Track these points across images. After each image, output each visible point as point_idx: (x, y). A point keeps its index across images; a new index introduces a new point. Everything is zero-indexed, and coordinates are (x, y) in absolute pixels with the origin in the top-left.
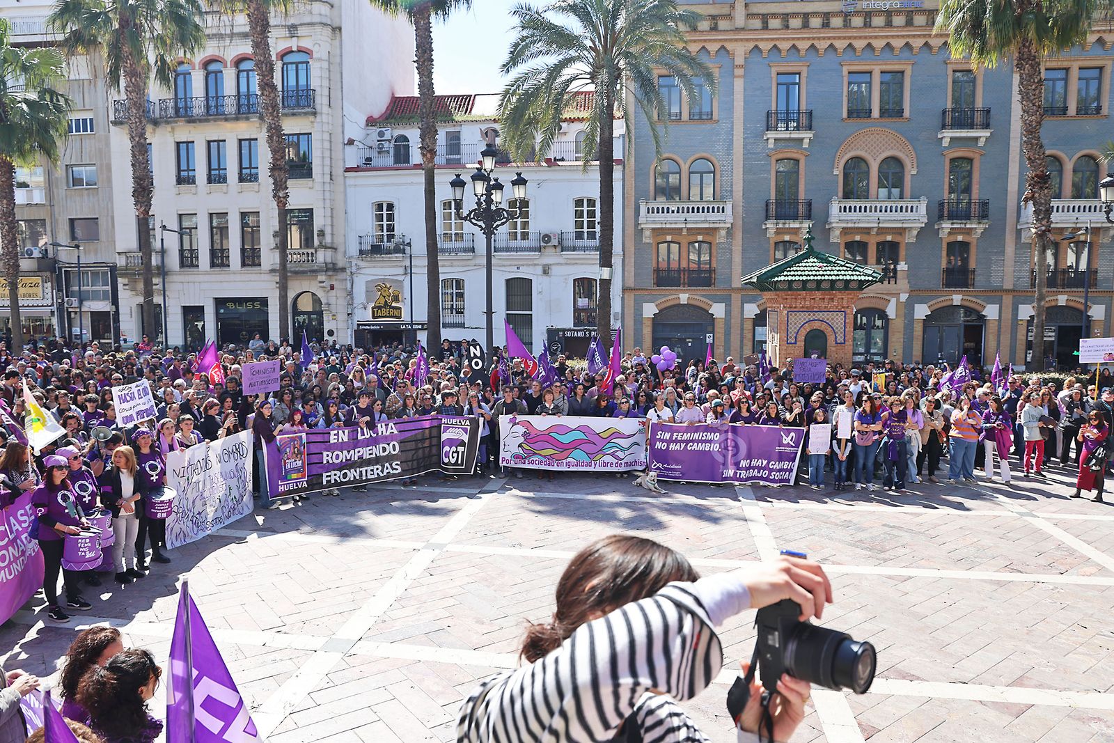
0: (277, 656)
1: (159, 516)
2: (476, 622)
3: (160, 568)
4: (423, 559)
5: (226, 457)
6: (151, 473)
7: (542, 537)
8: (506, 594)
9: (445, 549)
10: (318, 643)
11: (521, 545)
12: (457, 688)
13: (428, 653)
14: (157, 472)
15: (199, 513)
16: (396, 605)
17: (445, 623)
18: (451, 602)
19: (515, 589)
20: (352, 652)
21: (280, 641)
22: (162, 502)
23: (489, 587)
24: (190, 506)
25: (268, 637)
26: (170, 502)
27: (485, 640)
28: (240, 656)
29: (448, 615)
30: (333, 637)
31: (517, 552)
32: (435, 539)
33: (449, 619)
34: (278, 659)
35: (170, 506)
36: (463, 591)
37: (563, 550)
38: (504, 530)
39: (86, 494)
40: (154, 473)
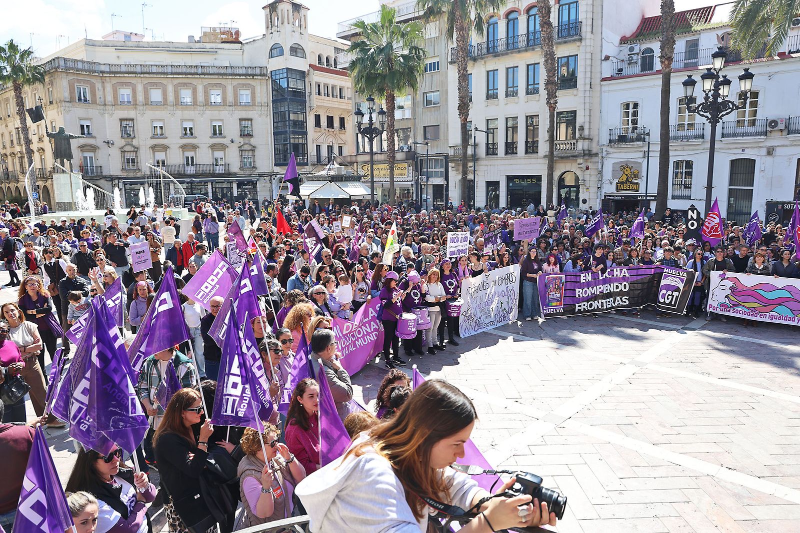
0: (513, 417)
1: (452, 314)
2: (660, 425)
4: (628, 371)
5: (500, 282)
6: (449, 287)
7: (730, 371)
8: (689, 409)
9: (645, 367)
10: (540, 414)
11: (709, 374)
12: (634, 468)
13: (617, 439)
14: (453, 287)
15: (480, 318)
16: (599, 400)
17: (634, 421)
18: (642, 406)
19: (698, 407)
20: (562, 425)
21: (517, 407)
22: (455, 306)
23: (674, 401)
25: (510, 403)
26: (460, 307)
27: (663, 439)
29: (638, 414)
30: (551, 412)
31: (705, 378)
32: (639, 359)
33: (638, 418)
34: (513, 419)
35: (459, 309)
36: (654, 400)
37: (747, 384)
38: (697, 360)
39: (416, 298)
40: (451, 287)
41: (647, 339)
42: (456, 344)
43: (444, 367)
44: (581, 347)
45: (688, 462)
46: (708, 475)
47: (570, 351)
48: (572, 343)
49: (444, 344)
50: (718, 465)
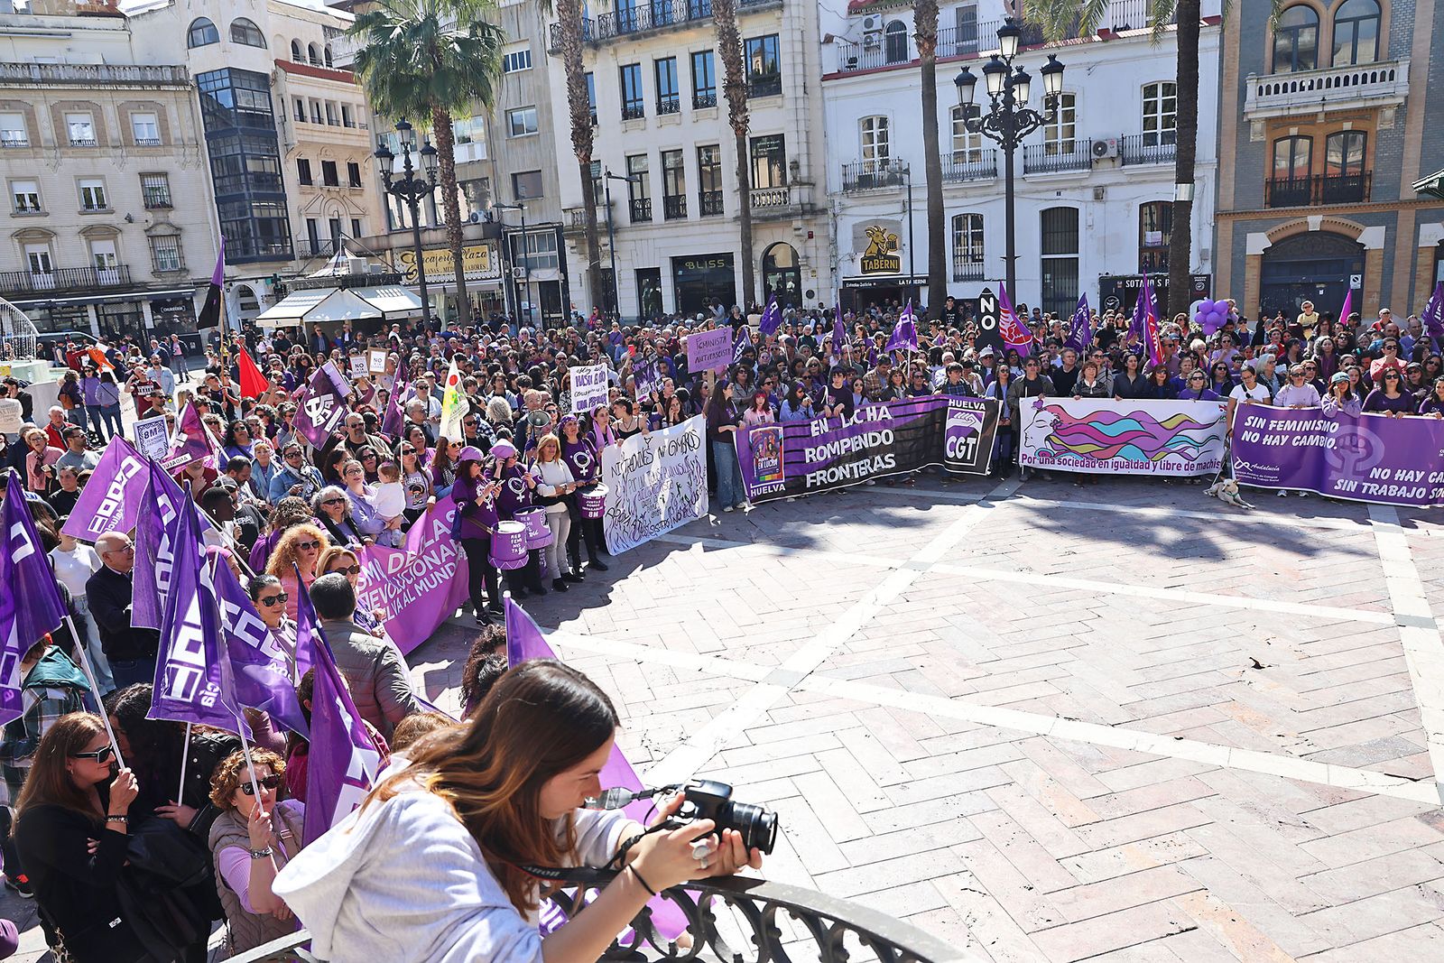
0: (714, 684)
1: (590, 515)
2: (958, 664)
4: (901, 580)
5: (673, 450)
6: (580, 465)
7: (1061, 560)
8: (1002, 631)
9: (928, 571)
10: (760, 674)
11: (1031, 569)
12: (924, 743)
13: (892, 697)
14: (586, 465)
15: (642, 517)
16: (859, 635)
17: (917, 663)
18: (929, 636)
19: (1015, 626)
20: (800, 687)
21: (720, 667)
22: (594, 499)
23: (980, 621)
24: (632, 509)
25: (705, 661)
26: (602, 499)
27: (966, 687)
28: (674, 681)
29: (923, 652)
30: (780, 667)
31: (1026, 578)
32: (918, 557)
33: (924, 657)
34: (714, 687)
35: (602, 504)
36: (947, 624)
37: (1088, 579)
38: (1011, 549)
39: (520, 492)
40: (583, 466)
41: (929, 522)
42: (603, 568)
43: (584, 611)
44: (821, 549)
45: (1004, 718)
46: (1038, 735)
47: (803, 559)
48: (806, 543)
49: (581, 570)
50: (1052, 715)
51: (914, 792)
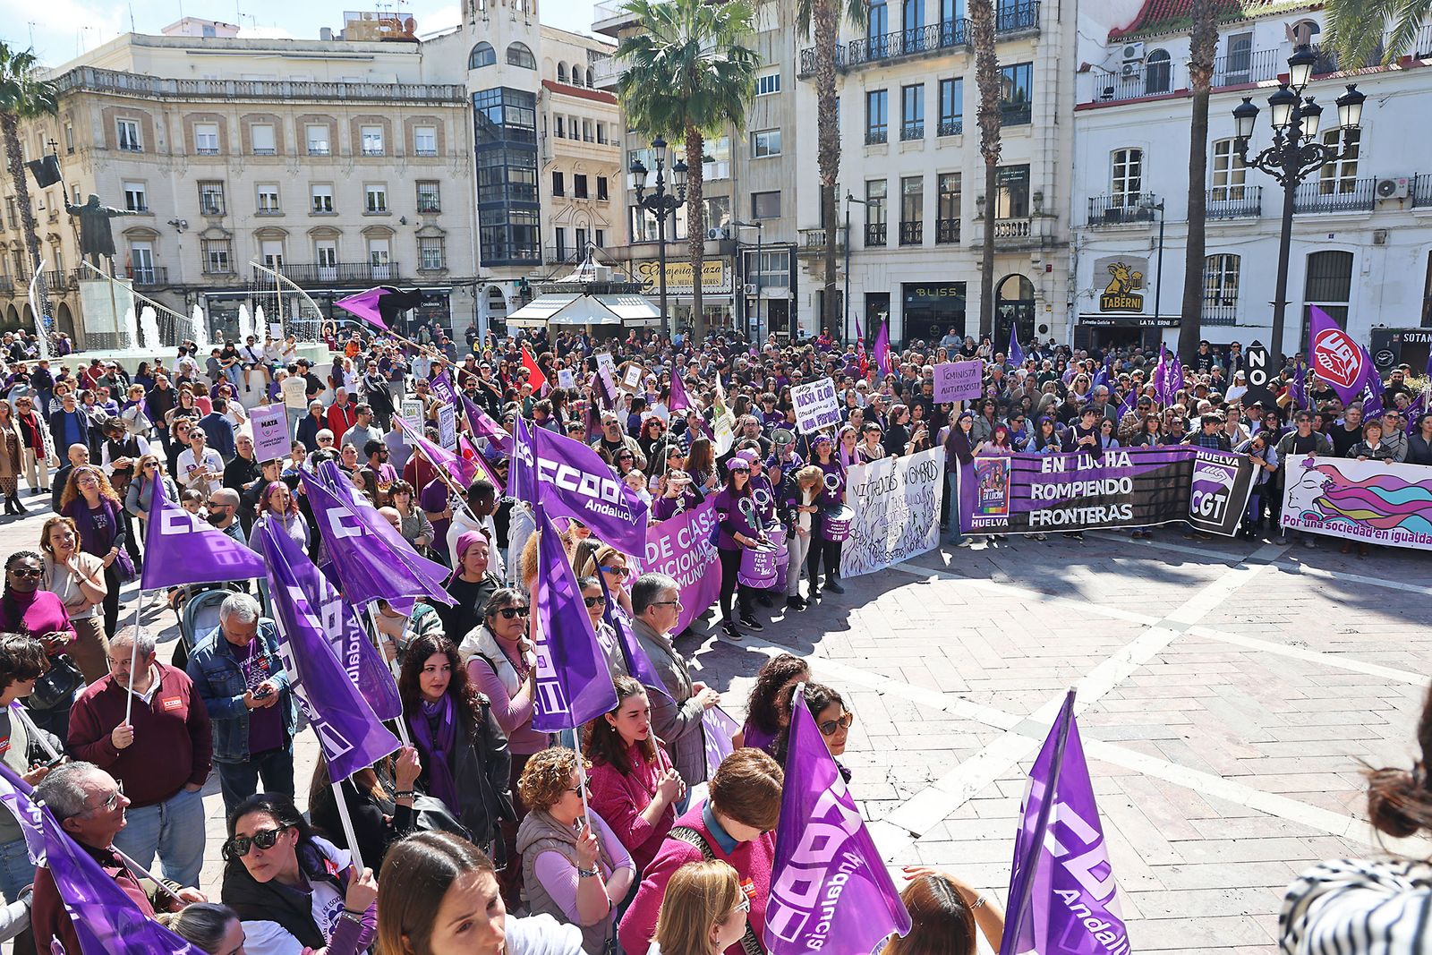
0: (959, 726)
1: (834, 538)
2: (1228, 740)
3: (832, 597)
4: (1157, 639)
5: (913, 477)
6: (829, 487)
7: (1341, 638)
8: (1278, 710)
9: (1188, 632)
10: (1010, 721)
11: (1305, 644)
12: (1194, 823)
13: (1154, 766)
14: (835, 487)
15: (878, 541)
16: (1113, 694)
17: (1182, 732)
18: (1193, 704)
19: (1292, 706)
21: (964, 708)
22: (839, 522)
23: (1250, 694)
24: (869, 532)
25: (950, 700)
26: (847, 523)
27: (1240, 767)
28: (916, 717)
29: (1187, 721)
30: (1029, 717)
31: (1299, 653)
32: (1174, 616)
33: (1189, 727)
34: (960, 730)
35: (847, 528)
36: (1212, 694)
37: (1377, 663)
38: (1279, 619)
40: (832, 488)
43: (827, 634)
45: (1289, 809)
46: (1331, 835)
47: (1062, 604)
50: (1347, 815)
51: (1187, 878)
